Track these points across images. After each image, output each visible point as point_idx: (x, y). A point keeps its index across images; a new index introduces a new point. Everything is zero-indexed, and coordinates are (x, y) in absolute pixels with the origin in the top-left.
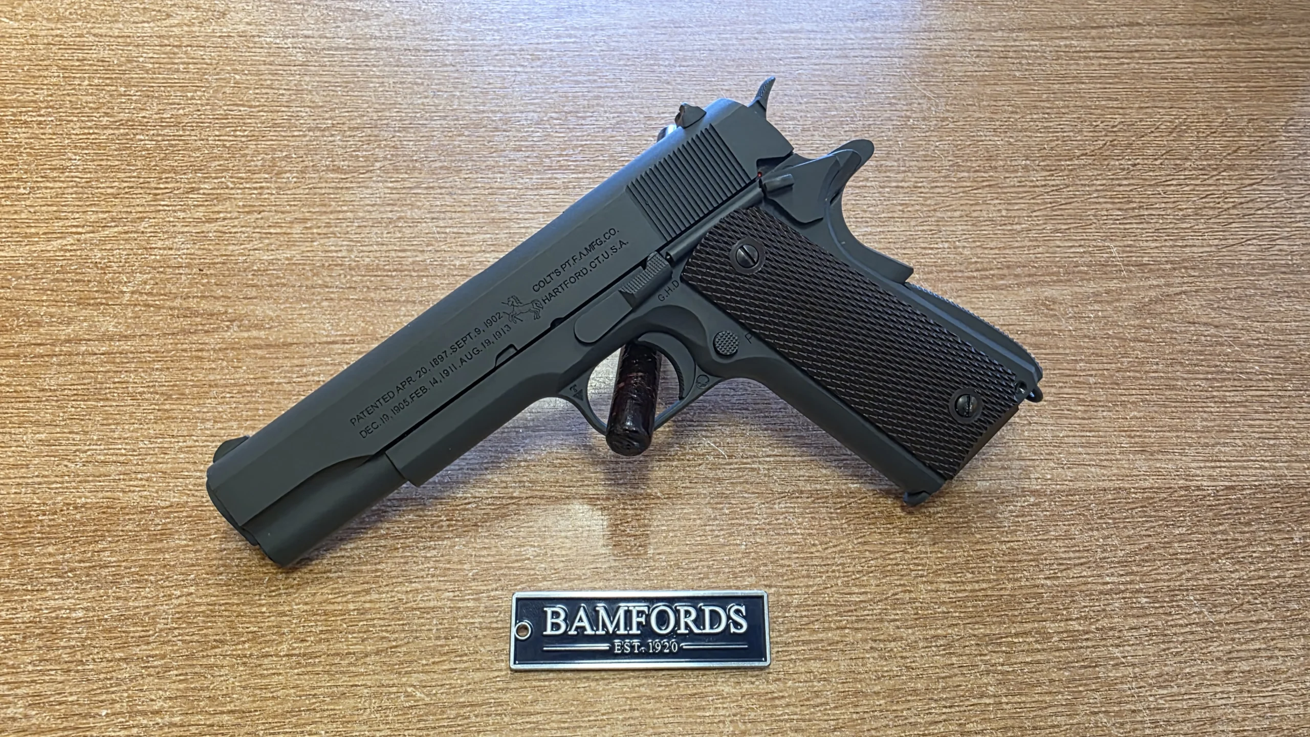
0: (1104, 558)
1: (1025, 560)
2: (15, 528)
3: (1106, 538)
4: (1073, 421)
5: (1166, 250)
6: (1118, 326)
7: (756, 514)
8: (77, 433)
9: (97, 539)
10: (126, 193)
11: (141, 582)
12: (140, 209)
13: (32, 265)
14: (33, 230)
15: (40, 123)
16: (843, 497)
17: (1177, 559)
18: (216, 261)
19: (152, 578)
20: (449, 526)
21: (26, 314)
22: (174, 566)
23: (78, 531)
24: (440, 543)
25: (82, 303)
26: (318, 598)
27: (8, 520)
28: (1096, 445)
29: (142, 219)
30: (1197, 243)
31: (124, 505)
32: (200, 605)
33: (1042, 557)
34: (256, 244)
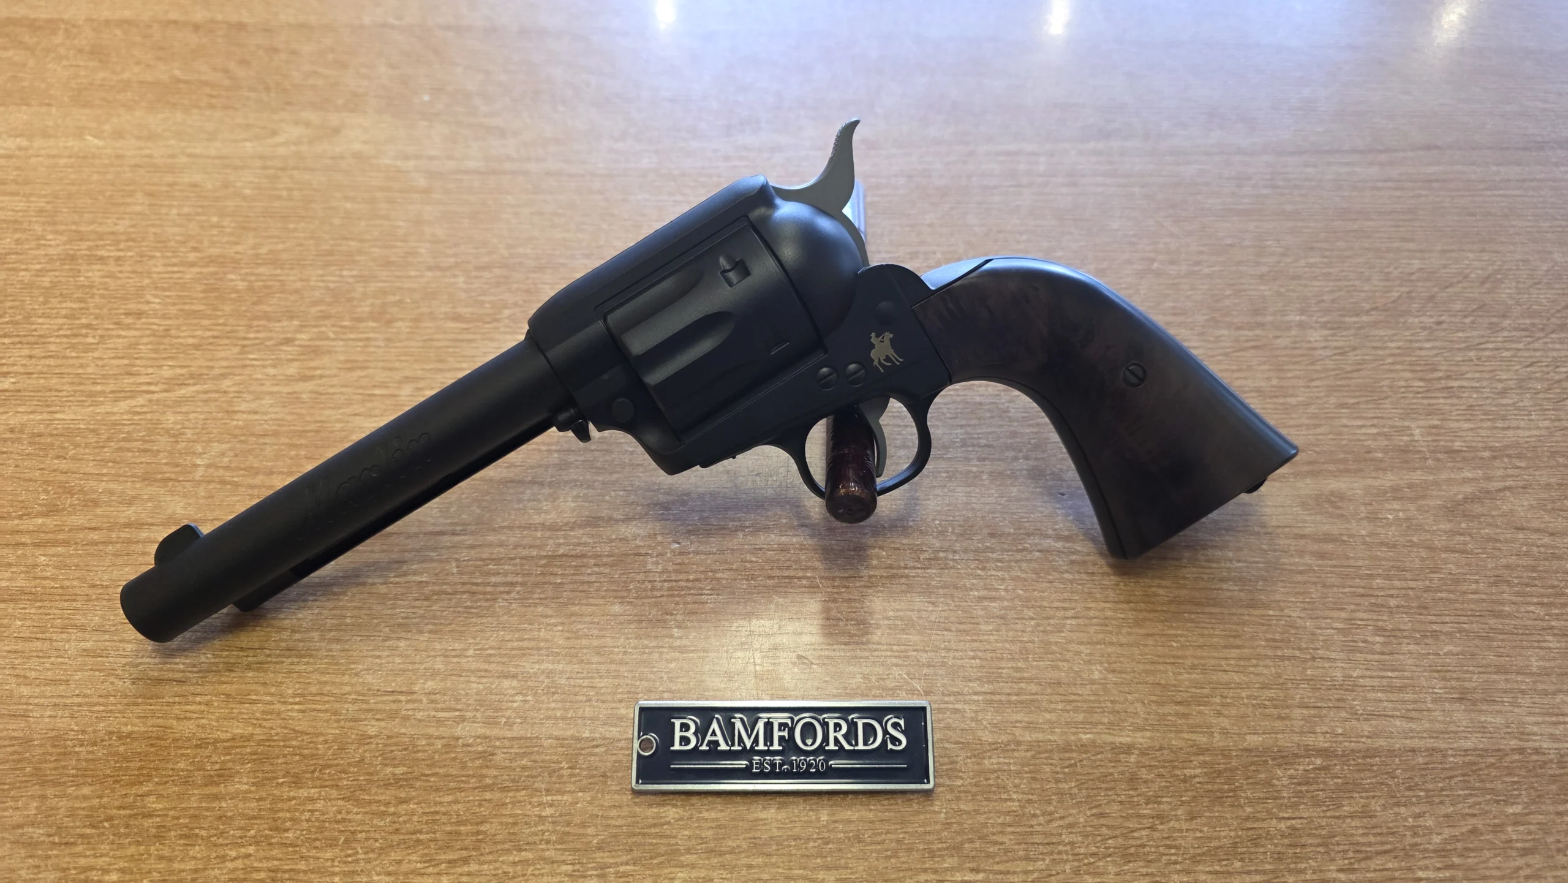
0: (1416, 844)
1: (1311, 845)
2: (46, 762)
3: (1417, 816)
4: (1370, 657)
5: (1483, 433)
6: (1426, 531)
7: (961, 771)
8: (129, 642)
9: (142, 779)
10: (210, 344)
11: (189, 837)
12: (224, 363)
13: (93, 431)
14: (99, 388)
15: (118, 259)
16: (1072, 751)
17: (1512, 848)
18: (309, 428)
19: (204, 833)
20: (571, 776)
21: (81, 491)
22: (231, 818)
23: (120, 769)
24: (559, 798)
25: (147, 478)
26: (404, 867)
27: (39, 751)
28: (1401, 689)
29: (224, 376)
30: (1522, 424)
31: (177, 736)
32: (258, 870)
33: (1334, 840)
34: (357, 408)
